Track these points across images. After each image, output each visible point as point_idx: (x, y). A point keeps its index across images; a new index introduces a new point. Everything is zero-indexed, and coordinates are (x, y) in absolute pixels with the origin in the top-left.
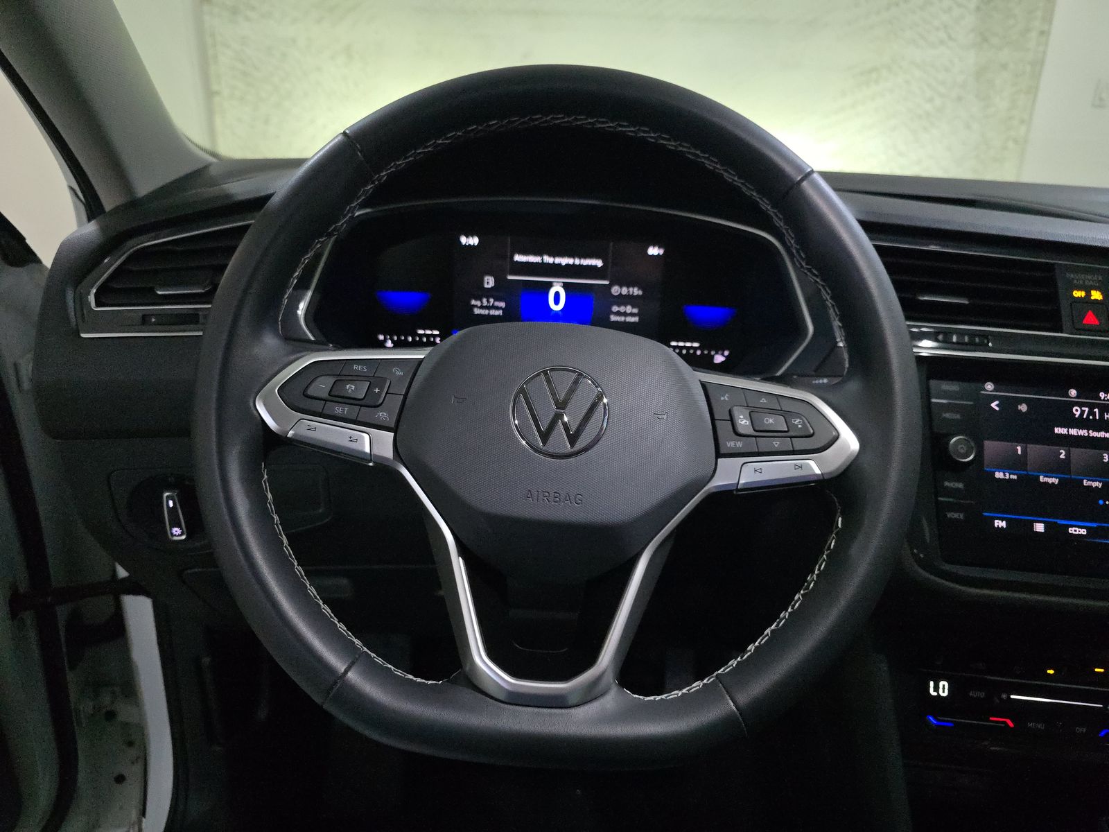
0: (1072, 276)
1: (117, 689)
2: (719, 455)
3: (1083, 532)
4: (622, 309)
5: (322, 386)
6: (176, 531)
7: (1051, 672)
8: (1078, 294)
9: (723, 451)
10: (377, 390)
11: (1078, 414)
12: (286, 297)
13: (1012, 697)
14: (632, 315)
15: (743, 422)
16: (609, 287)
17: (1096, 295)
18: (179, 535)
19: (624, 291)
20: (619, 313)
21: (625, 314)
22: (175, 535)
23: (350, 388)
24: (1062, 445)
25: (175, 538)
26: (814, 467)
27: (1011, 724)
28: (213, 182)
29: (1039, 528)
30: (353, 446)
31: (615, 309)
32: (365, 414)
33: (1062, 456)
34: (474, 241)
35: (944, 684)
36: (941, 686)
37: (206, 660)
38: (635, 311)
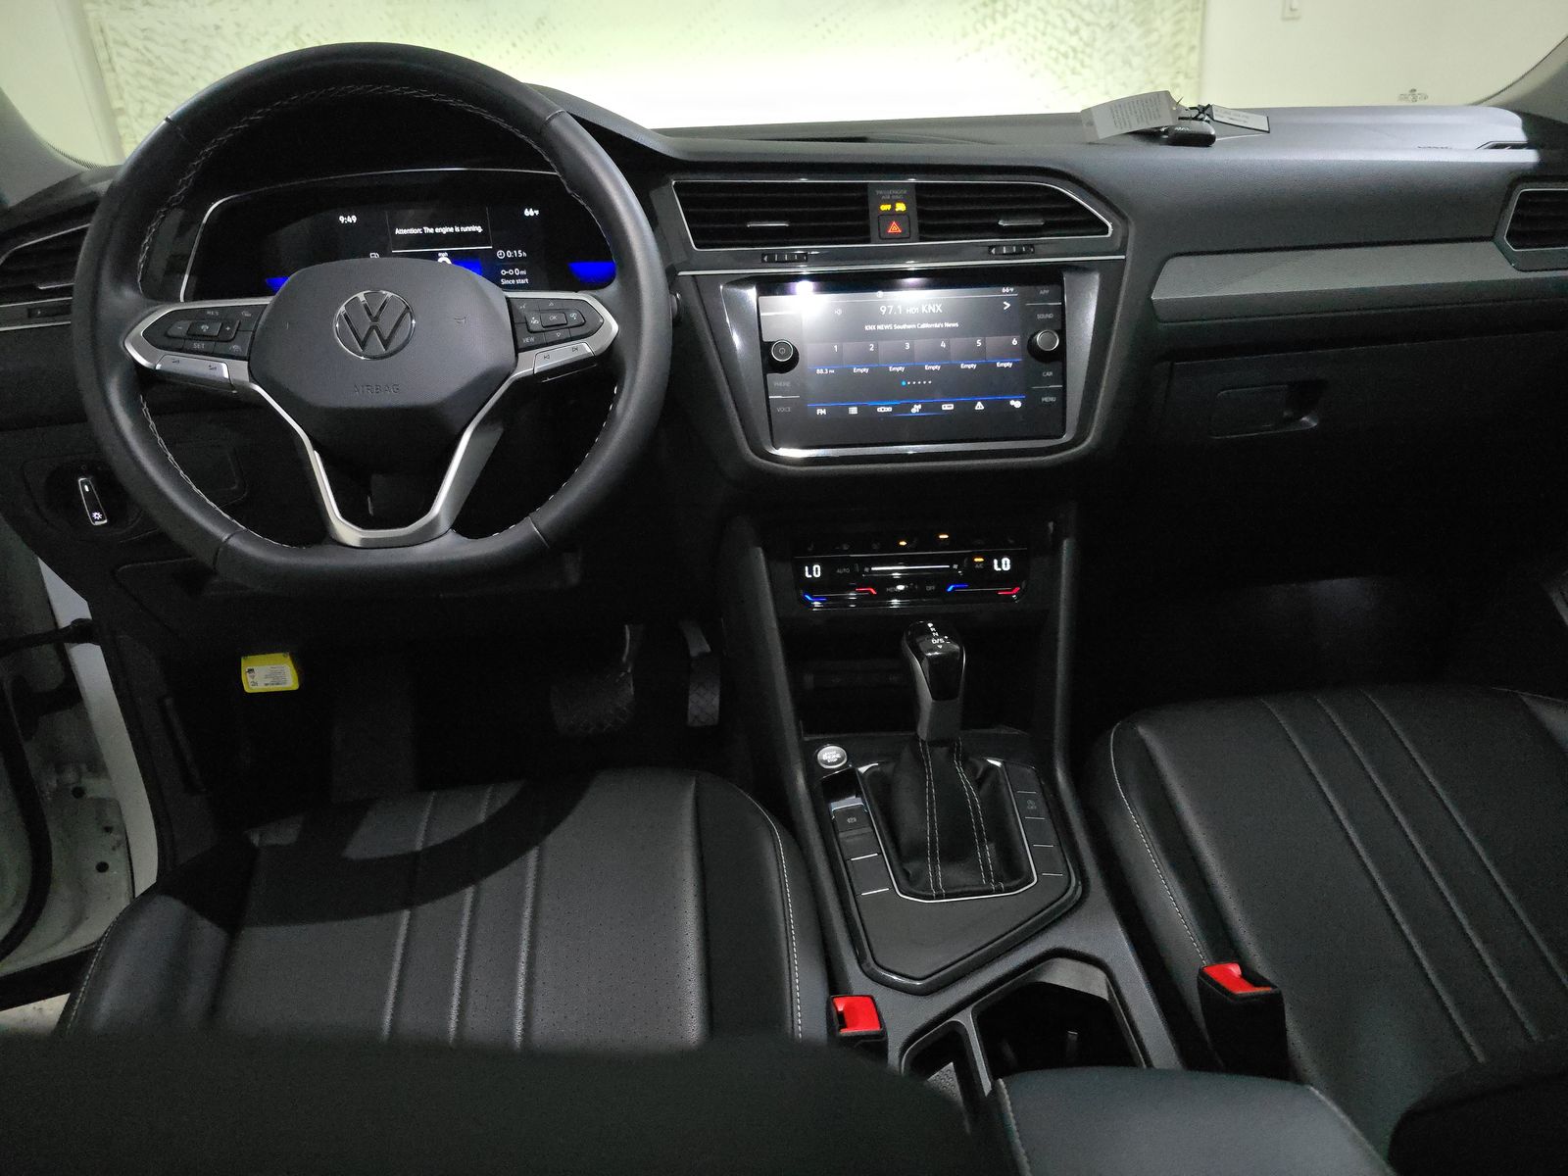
0: (881, 192)
1: (84, 767)
2: (518, 350)
3: (889, 409)
4: (510, 272)
5: (180, 328)
6: (97, 515)
7: (903, 543)
8: (885, 207)
9: (520, 347)
10: (228, 329)
11: (884, 312)
12: (141, 261)
13: (873, 569)
14: (521, 277)
15: (534, 322)
16: (494, 251)
17: (901, 207)
18: (100, 520)
19: (509, 254)
20: (508, 277)
21: (515, 277)
22: (97, 520)
23: (205, 328)
24: (871, 340)
25: (97, 523)
26: (586, 348)
27: (874, 593)
28: (82, 185)
29: (854, 411)
30: (212, 372)
31: (504, 272)
32: (221, 347)
33: (871, 349)
34: (353, 219)
35: (817, 567)
36: (814, 569)
37: (168, 702)
38: (524, 272)
